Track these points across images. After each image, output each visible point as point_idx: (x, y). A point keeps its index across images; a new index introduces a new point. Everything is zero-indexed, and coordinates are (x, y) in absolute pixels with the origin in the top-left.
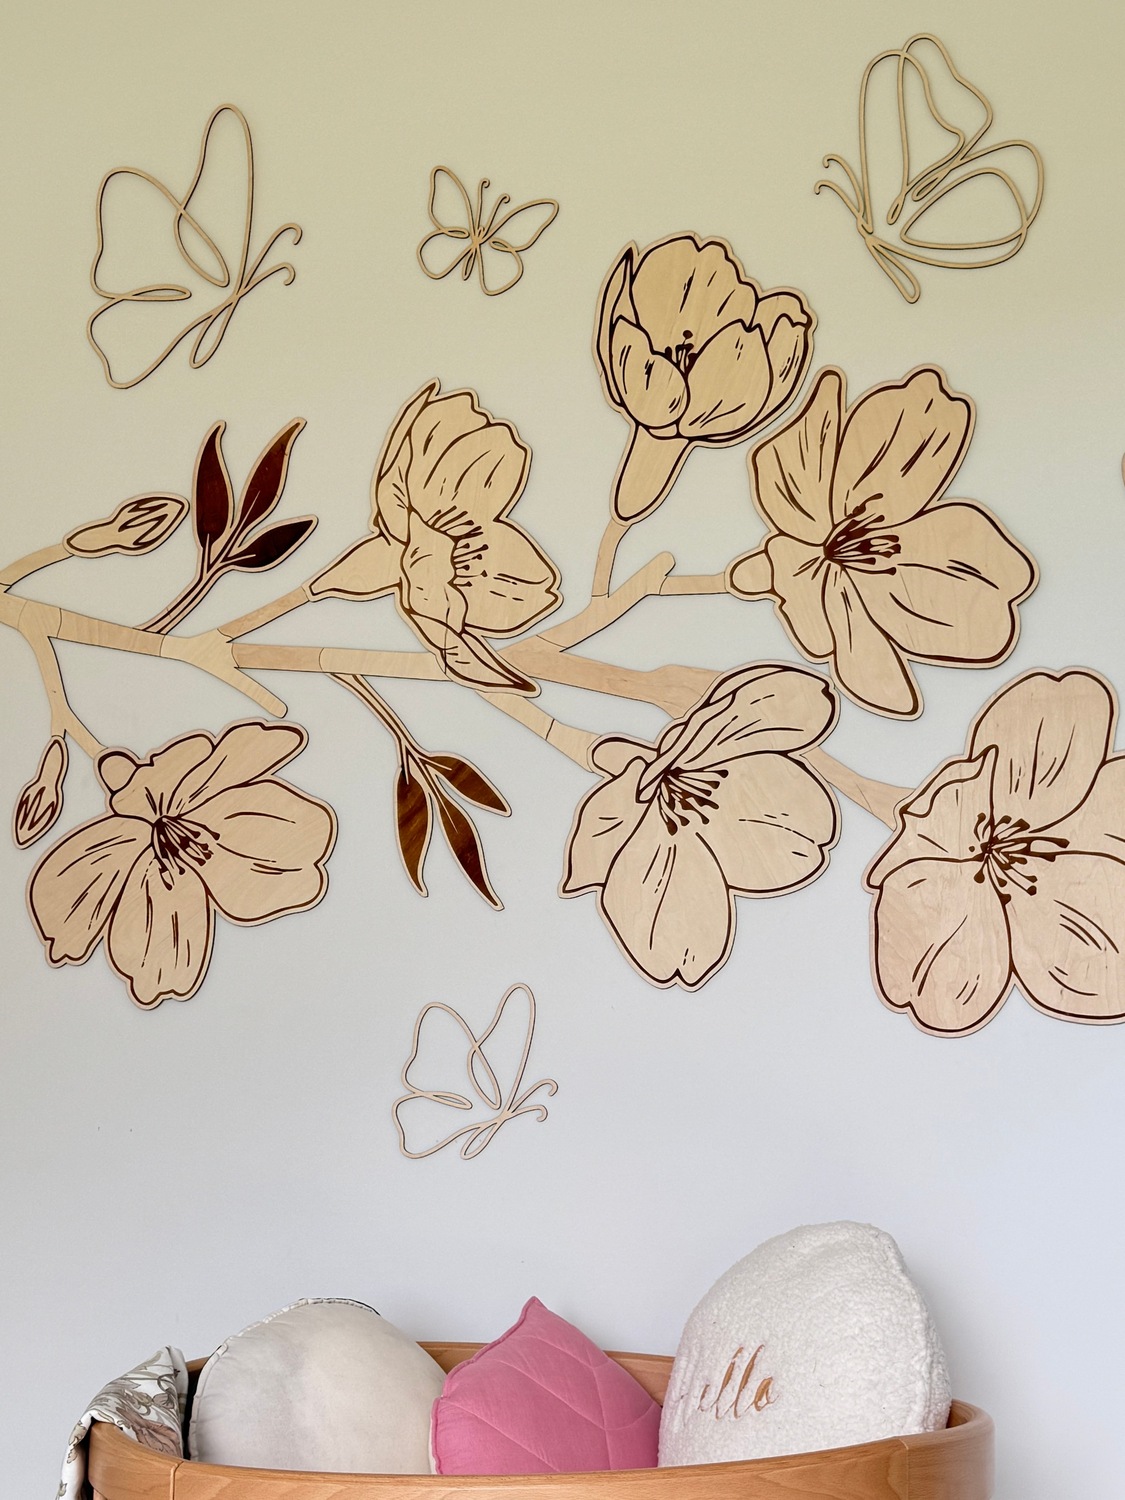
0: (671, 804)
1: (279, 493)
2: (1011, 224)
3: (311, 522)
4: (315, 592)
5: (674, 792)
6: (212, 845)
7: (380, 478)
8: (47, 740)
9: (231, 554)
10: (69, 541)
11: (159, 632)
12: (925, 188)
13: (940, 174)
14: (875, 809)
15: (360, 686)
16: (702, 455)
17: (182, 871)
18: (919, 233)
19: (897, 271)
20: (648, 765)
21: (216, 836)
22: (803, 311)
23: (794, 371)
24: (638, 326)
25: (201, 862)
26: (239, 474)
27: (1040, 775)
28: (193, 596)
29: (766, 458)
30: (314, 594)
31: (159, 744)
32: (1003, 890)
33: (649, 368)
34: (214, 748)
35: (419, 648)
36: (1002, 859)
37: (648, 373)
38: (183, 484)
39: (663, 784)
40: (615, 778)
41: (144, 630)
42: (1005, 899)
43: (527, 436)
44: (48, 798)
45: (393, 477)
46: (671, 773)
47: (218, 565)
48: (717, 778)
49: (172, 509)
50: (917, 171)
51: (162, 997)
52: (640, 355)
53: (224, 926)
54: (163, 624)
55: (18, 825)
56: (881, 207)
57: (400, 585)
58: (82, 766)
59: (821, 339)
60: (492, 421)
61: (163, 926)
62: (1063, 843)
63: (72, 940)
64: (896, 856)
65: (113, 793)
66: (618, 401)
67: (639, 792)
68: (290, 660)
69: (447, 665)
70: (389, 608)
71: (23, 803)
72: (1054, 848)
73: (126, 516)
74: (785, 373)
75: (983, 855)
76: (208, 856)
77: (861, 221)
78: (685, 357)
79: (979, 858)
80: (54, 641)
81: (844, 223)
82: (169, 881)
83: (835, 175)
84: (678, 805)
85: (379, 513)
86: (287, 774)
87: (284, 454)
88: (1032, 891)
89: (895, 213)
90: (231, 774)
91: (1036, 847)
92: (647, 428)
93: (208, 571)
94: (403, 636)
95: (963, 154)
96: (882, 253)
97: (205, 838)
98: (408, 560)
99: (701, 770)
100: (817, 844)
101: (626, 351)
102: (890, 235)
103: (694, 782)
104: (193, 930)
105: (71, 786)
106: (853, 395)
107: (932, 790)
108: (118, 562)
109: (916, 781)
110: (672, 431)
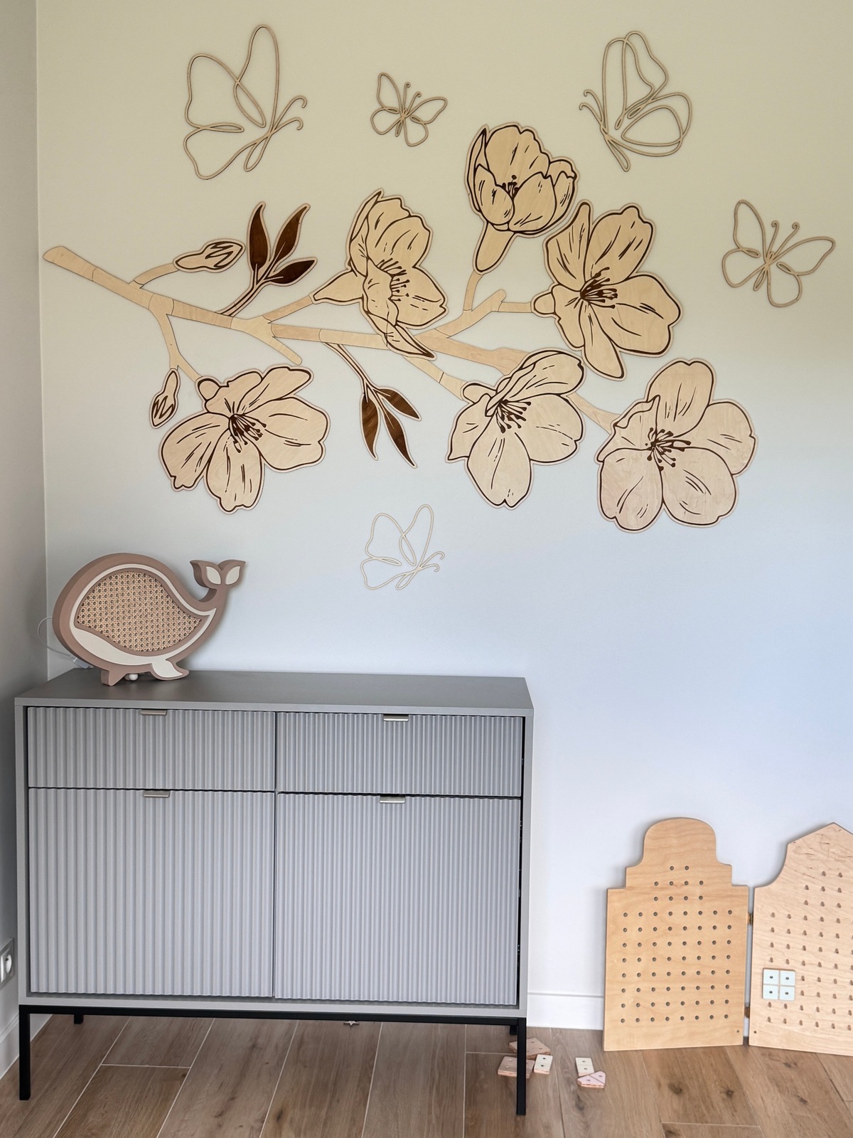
0: (503, 418)
1: (295, 244)
2: (673, 135)
3: (314, 261)
4: (315, 298)
5: (504, 412)
6: (262, 430)
7: (351, 240)
8: (166, 371)
9: (269, 276)
10: (177, 262)
11: (230, 315)
12: (633, 112)
13: (642, 107)
14: (602, 424)
15: (341, 350)
16: (520, 241)
17: (246, 443)
18: (629, 135)
19: (618, 153)
20: (491, 398)
21: (264, 425)
22: (573, 171)
23: (567, 201)
24: (489, 170)
25: (257, 439)
26: (273, 232)
27: (680, 410)
28: (248, 296)
29: (552, 244)
30: (316, 300)
31: (230, 374)
32: (660, 464)
33: (494, 193)
34: (262, 379)
35: (374, 332)
36: (660, 449)
37: (494, 195)
38: (241, 234)
39: (499, 408)
40: (475, 403)
41: (222, 314)
42: (661, 469)
43: (430, 222)
44: (170, 402)
45: (358, 240)
46: (503, 402)
47: (262, 281)
48: (525, 405)
49: (235, 249)
50: (630, 102)
51: (237, 508)
52: (489, 186)
53: (268, 472)
54: (231, 311)
55: (153, 416)
56: (612, 120)
57: (362, 298)
58: (188, 386)
59: (580, 184)
60: (412, 214)
61: (236, 471)
62: (688, 443)
63: (186, 476)
64: (611, 447)
65: (207, 401)
66: (478, 208)
67: (486, 411)
68: (302, 334)
69: (388, 342)
70: (356, 309)
71: (155, 404)
72: (684, 445)
73: (209, 251)
74: (563, 202)
75: (651, 447)
76: (260, 436)
77: (602, 127)
78: (512, 189)
79: (649, 449)
80: (170, 317)
81: (594, 126)
82: (240, 449)
83: (589, 100)
84: (506, 418)
85: (351, 259)
86: (301, 394)
87: (298, 223)
88: (673, 465)
89: (619, 124)
90: (273, 393)
91: (676, 444)
92: (493, 224)
93: (257, 284)
94: (364, 325)
95: (652, 96)
96: (612, 144)
97: (258, 426)
98: (367, 286)
99: (518, 401)
100: (574, 439)
101: (482, 183)
102: (616, 135)
103: (514, 407)
104: (253, 474)
105: (181, 397)
106: (596, 215)
107: (628, 415)
108: (205, 276)
109: (621, 410)
110: (505, 227)
